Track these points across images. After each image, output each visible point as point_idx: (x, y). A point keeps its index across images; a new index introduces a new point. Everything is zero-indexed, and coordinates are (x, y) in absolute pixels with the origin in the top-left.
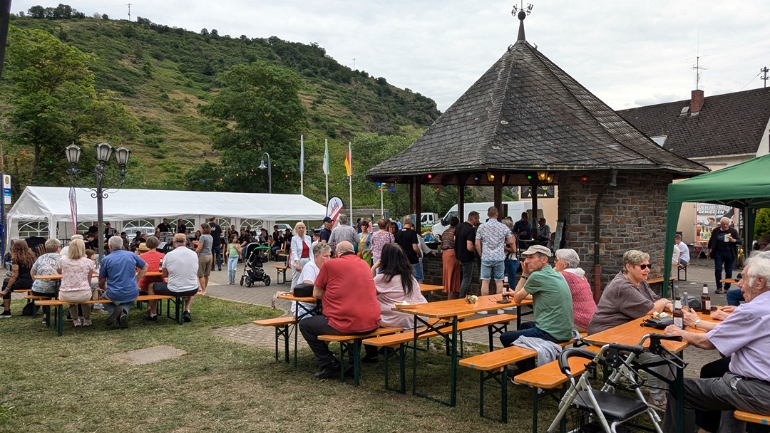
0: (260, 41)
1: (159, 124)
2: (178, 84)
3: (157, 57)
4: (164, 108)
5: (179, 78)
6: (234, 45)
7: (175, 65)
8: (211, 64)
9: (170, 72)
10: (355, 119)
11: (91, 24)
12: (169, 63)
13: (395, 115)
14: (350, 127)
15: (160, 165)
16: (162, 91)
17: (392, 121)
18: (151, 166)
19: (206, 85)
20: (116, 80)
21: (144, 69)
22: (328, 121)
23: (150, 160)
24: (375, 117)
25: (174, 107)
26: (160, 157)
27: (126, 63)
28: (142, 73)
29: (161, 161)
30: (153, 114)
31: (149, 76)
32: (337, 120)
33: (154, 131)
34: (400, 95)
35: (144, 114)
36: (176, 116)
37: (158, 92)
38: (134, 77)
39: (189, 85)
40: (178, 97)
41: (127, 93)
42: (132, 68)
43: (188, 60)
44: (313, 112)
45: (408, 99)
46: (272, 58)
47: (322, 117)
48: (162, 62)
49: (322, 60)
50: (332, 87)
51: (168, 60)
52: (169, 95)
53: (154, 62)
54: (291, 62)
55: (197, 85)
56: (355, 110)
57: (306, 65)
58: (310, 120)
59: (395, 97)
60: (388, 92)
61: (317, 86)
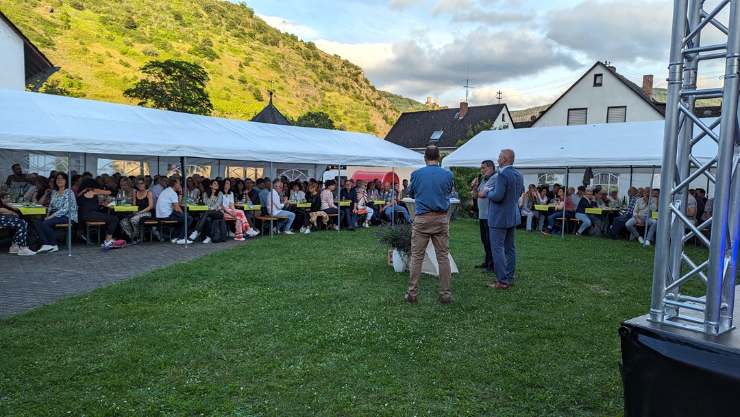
1: (79, 79)
2: (98, 37)
3: (76, 6)
5: (100, 31)
7: (96, 16)
9: (90, 24)
10: (281, 83)
12: (89, 13)
13: (321, 81)
16: (82, 43)
17: (318, 87)
19: (129, 40)
21: (62, 19)
22: (255, 84)
24: (301, 82)
25: (94, 61)
27: (41, 11)
28: (61, 23)
30: (73, 68)
31: (68, 27)
32: (263, 83)
34: (329, 60)
36: (96, 70)
37: (77, 44)
38: (51, 27)
39: (111, 39)
40: (98, 51)
41: (45, 44)
42: (48, 17)
43: (107, 12)
44: (240, 74)
45: (335, 65)
46: (198, 15)
47: (248, 80)
48: (81, 13)
49: (250, 21)
50: (259, 49)
51: (87, 11)
52: (89, 48)
53: (72, 11)
54: (218, 21)
55: (118, 38)
56: (282, 75)
57: (232, 26)
58: (236, 83)
59: (324, 62)
60: (317, 57)
61: (244, 47)
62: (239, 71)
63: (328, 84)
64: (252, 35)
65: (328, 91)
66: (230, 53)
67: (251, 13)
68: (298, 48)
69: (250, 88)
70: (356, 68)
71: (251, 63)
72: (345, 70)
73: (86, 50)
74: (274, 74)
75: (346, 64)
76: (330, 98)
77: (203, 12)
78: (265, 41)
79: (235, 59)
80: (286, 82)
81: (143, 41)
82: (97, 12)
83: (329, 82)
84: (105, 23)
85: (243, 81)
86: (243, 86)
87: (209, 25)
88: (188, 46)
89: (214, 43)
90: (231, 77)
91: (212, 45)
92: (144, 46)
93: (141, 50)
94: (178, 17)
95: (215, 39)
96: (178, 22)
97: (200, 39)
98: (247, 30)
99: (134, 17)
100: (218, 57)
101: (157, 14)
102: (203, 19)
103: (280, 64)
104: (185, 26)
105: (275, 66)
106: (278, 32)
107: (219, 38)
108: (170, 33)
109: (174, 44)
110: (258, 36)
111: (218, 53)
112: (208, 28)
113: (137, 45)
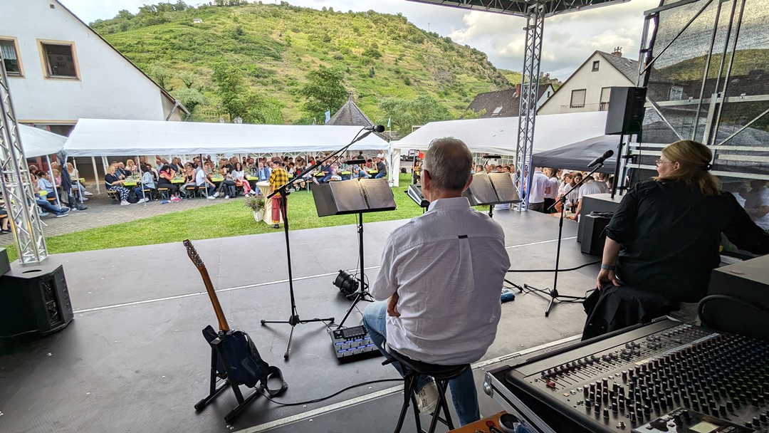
0: (361, 14)
1: (296, 79)
2: (307, 50)
3: (295, 31)
4: (300, 68)
5: (308, 46)
6: (344, 19)
7: (306, 36)
9: (303, 42)
10: (425, 71)
11: (252, 9)
12: (301, 35)
13: (454, 66)
14: (421, 77)
15: (298, 107)
16: (297, 56)
17: (452, 71)
18: (293, 107)
19: (326, 50)
20: (269, 50)
21: (286, 40)
22: (406, 73)
24: (439, 69)
25: (305, 67)
26: (297, 102)
27: (274, 36)
28: (285, 43)
29: (298, 104)
30: (292, 72)
31: (289, 45)
32: (412, 72)
33: (292, 84)
34: (461, 50)
35: (287, 73)
36: (306, 73)
37: (295, 56)
38: (280, 47)
39: (314, 51)
40: (307, 60)
41: (277, 58)
42: (278, 40)
43: (313, 32)
44: (395, 67)
45: (466, 53)
46: (370, 27)
47: (401, 70)
48: (297, 35)
49: (404, 26)
50: (410, 47)
51: (301, 33)
52: (302, 58)
53: (292, 34)
54: (382, 29)
55: (319, 50)
56: (425, 65)
57: (392, 32)
58: (393, 73)
59: (458, 52)
60: (452, 49)
61: (399, 47)
62: (396, 64)
63: (459, 68)
64: (405, 37)
65: (458, 74)
66: (389, 52)
67: (405, 20)
68: (439, 43)
69: (402, 77)
70: (482, 54)
71: (403, 58)
72: (473, 56)
73: (300, 60)
74: (419, 65)
75: (474, 52)
76: (459, 79)
77: (373, 25)
78: (414, 41)
79: (393, 56)
80: (427, 70)
81: (334, 50)
82: (306, 33)
83: (460, 67)
84: (311, 40)
85: (398, 72)
86: (397, 75)
87: (376, 33)
88: (362, 50)
89: (379, 45)
90: (389, 70)
91: (377, 48)
92: (335, 53)
93: (332, 56)
94: (356, 30)
95: (380, 43)
96: (356, 34)
97: (370, 43)
98: (401, 34)
99: (329, 34)
100: (381, 56)
101: (342, 29)
102: (373, 29)
103: (424, 56)
104: (360, 36)
105: (420, 59)
106: (424, 32)
107: (382, 42)
108: (351, 42)
109: (353, 50)
110: (410, 37)
111: (381, 53)
112: (375, 36)
113: (330, 53)
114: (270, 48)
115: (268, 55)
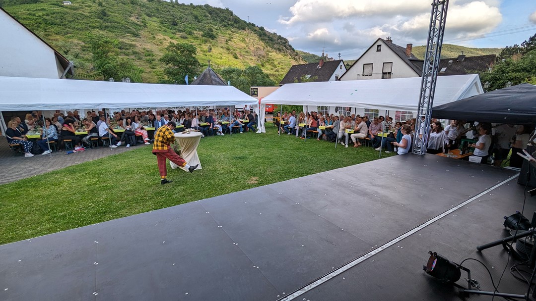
0: (200, 7)
1: (152, 52)
2: (160, 30)
3: (148, 15)
4: (154, 43)
5: (160, 27)
6: (187, 9)
7: (158, 20)
8: (175, 19)
9: (155, 24)
10: (247, 49)
12: (155, 19)
13: (267, 47)
14: (245, 53)
15: (153, 72)
16: (152, 34)
17: (265, 50)
18: (150, 72)
19: (174, 31)
21: (142, 22)
22: (234, 50)
23: (149, 69)
24: (257, 48)
25: (158, 43)
26: (153, 68)
27: (133, 19)
28: (142, 24)
29: (154, 70)
30: (149, 46)
31: (145, 26)
32: (238, 50)
33: (149, 55)
34: (271, 36)
35: (144, 47)
36: (160, 47)
37: (150, 34)
38: (138, 27)
39: (165, 31)
40: (160, 38)
41: (136, 35)
42: (136, 22)
43: (164, 17)
44: (226, 46)
45: (275, 38)
46: (205, 16)
47: (231, 48)
48: (151, 19)
49: (231, 17)
50: (236, 32)
53: (147, 18)
54: (216, 18)
55: (169, 30)
56: (247, 45)
57: (222, 21)
58: (225, 50)
59: (269, 37)
60: (265, 35)
61: (228, 31)
62: (226, 44)
63: (270, 48)
64: (232, 25)
65: (270, 52)
66: (222, 35)
67: (231, 13)
68: (256, 30)
69: (232, 53)
70: (285, 39)
71: (232, 39)
72: (279, 41)
73: (155, 37)
74: (243, 45)
75: (280, 37)
76: (271, 56)
77: (208, 15)
78: (239, 28)
79: (224, 38)
80: (249, 48)
81: (180, 31)
82: (158, 18)
84: (162, 23)
86: (228, 51)
87: (211, 21)
88: (201, 33)
89: (214, 30)
90: (222, 47)
91: (212, 32)
92: (181, 33)
93: (179, 36)
94: (196, 18)
95: (214, 28)
96: (197, 21)
97: (207, 29)
98: (229, 23)
100: (215, 37)
101: (186, 17)
102: (209, 18)
103: (246, 39)
104: (200, 22)
105: (243, 40)
106: (245, 22)
108: (193, 26)
109: (195, 32)
110: (235, 25)
111: (216, 35)
112: (211, 23)
113: (178, 33)
114: (130, 27)
115: (128, 32)
